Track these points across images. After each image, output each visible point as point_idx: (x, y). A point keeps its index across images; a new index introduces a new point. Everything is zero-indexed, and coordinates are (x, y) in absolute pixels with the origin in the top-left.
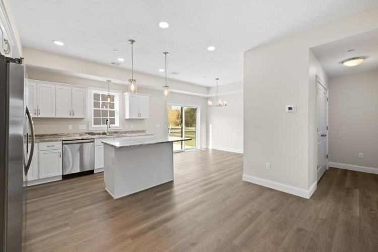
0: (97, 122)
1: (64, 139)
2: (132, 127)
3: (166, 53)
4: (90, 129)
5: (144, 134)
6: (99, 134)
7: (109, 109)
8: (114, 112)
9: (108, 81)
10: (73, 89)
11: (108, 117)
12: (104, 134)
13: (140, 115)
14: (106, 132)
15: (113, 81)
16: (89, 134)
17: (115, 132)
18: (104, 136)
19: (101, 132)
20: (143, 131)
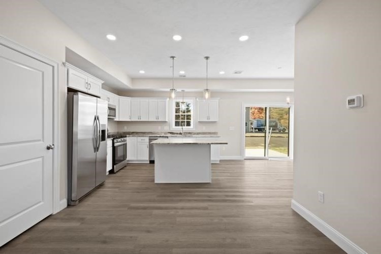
0: (177, 124)
1: (151, 135)
2: (204, 129)
3: (207, 58)
4: (171, 129)
5: (215, 136)
6: (177, 134)
7: (186, 114)
8: (190, 116)
9: (183, 91)
10: (159, 100)
11: (186, 120)
12: (181, 134)
13: (208, 118)
14: (182, 132)
15: (186, 90)
16: (171, 133)
17: (189, 133)
18: (181, 135)
19: (179, 132)
20: (214, 133)
